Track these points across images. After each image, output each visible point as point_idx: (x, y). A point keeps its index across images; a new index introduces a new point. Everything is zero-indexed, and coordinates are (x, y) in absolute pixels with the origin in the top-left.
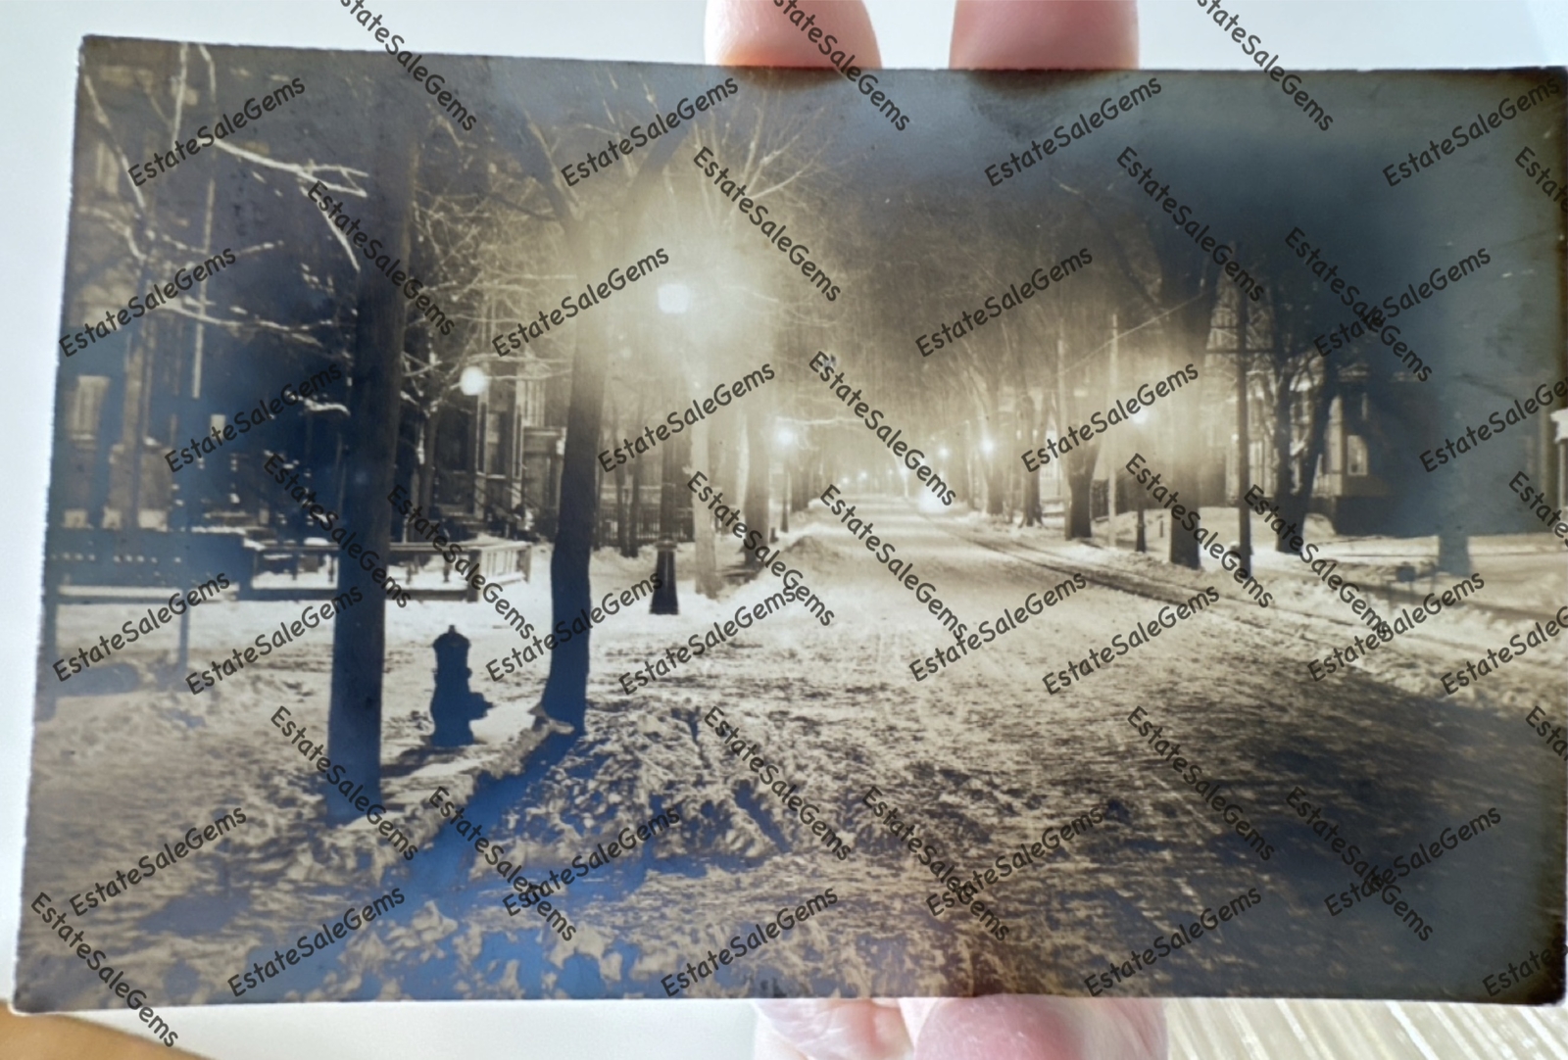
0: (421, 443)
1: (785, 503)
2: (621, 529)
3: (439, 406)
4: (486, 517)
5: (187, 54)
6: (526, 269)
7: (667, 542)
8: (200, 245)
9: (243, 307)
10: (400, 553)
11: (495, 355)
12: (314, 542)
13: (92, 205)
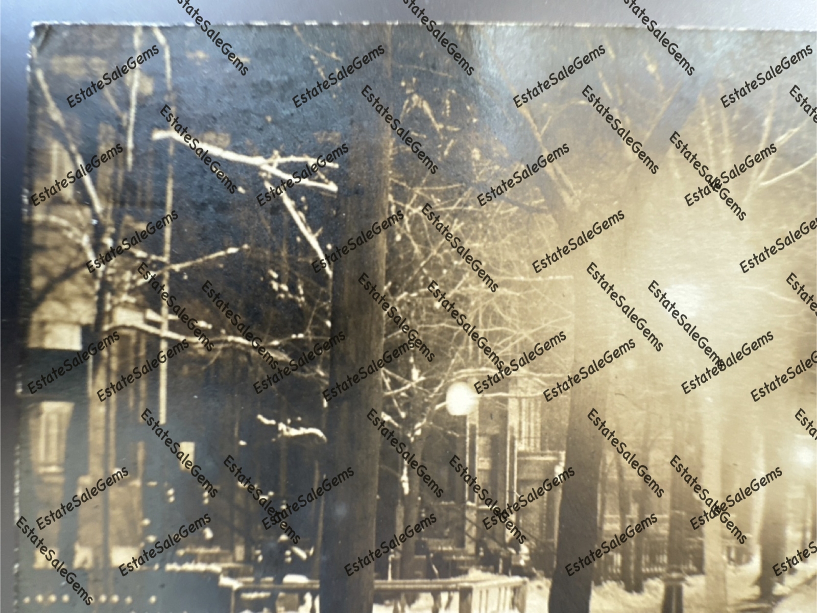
0: (405, 471)
1: (804, 530)
2: (625, 562)
3: (423, 428)
4: (477, 551)
5: (141, 38)
6: (516, 269)
7: (675, 575)
8: (161, 253)
9: (208, 322)
10: (386, 590)
11: (484, 369)
12: (291, 579)
13: (48, 212)
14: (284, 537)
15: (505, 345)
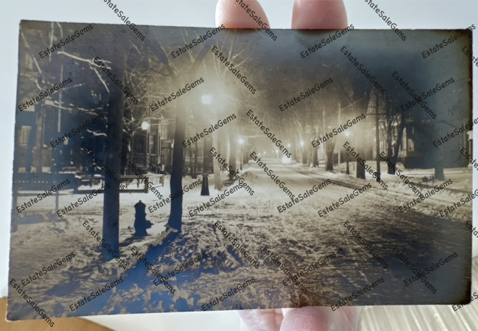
0: (130, 145)
1: (241, 162)
2: (191, 170)
3: (135, 134)
4: (150, 167)
5: (54, 25)
9: (73, 104)
10: (124, 178)
11: (152, 117)
12: (97, 175)
13: (25, 73)
14: (94, 164)
15: (158, 111)
